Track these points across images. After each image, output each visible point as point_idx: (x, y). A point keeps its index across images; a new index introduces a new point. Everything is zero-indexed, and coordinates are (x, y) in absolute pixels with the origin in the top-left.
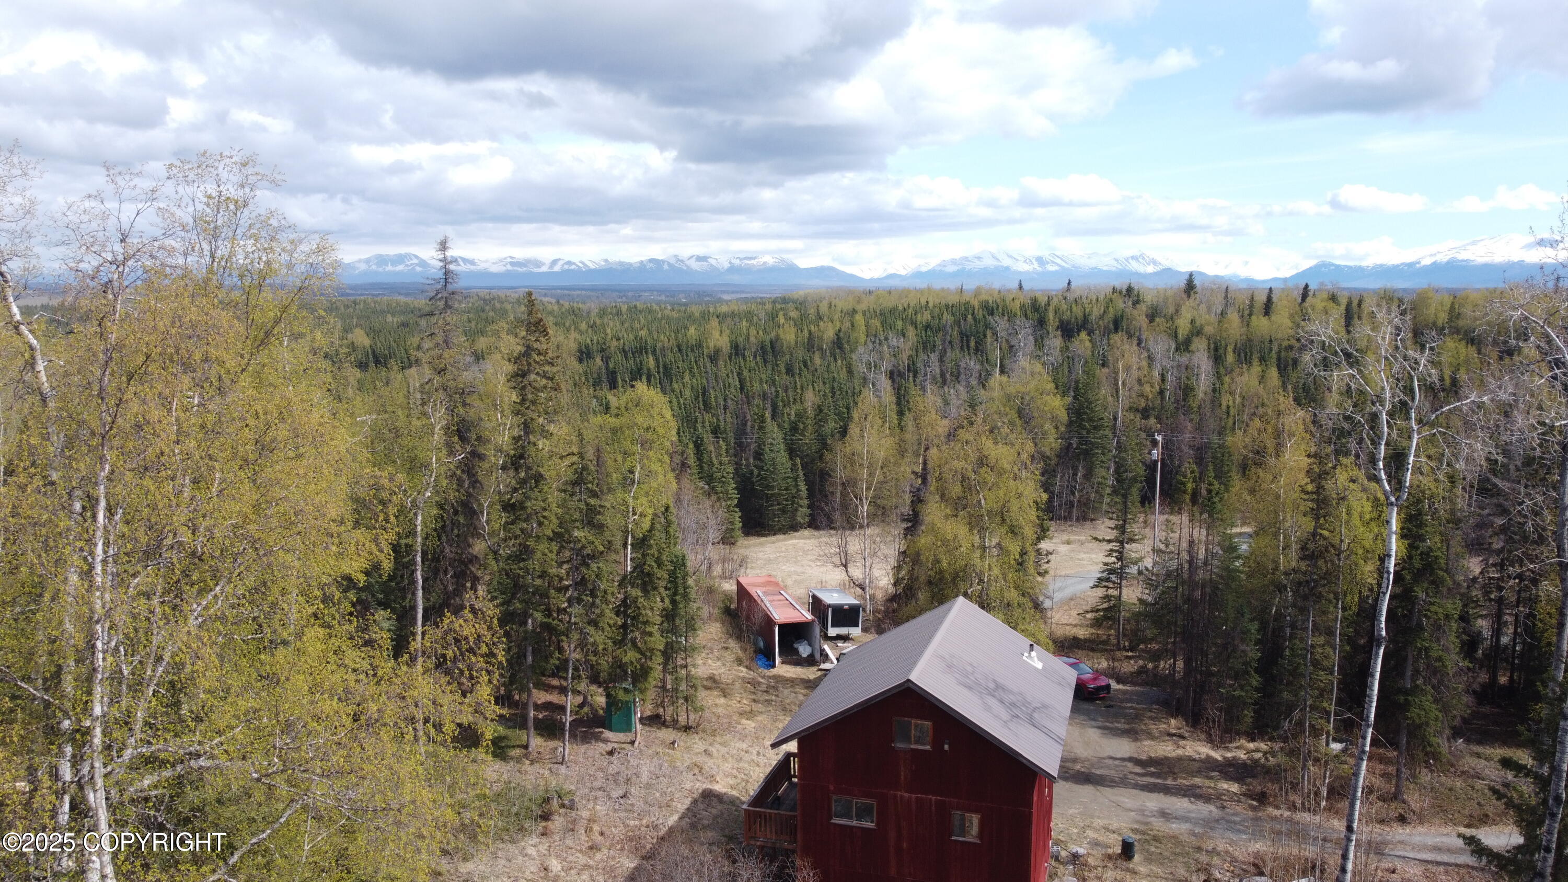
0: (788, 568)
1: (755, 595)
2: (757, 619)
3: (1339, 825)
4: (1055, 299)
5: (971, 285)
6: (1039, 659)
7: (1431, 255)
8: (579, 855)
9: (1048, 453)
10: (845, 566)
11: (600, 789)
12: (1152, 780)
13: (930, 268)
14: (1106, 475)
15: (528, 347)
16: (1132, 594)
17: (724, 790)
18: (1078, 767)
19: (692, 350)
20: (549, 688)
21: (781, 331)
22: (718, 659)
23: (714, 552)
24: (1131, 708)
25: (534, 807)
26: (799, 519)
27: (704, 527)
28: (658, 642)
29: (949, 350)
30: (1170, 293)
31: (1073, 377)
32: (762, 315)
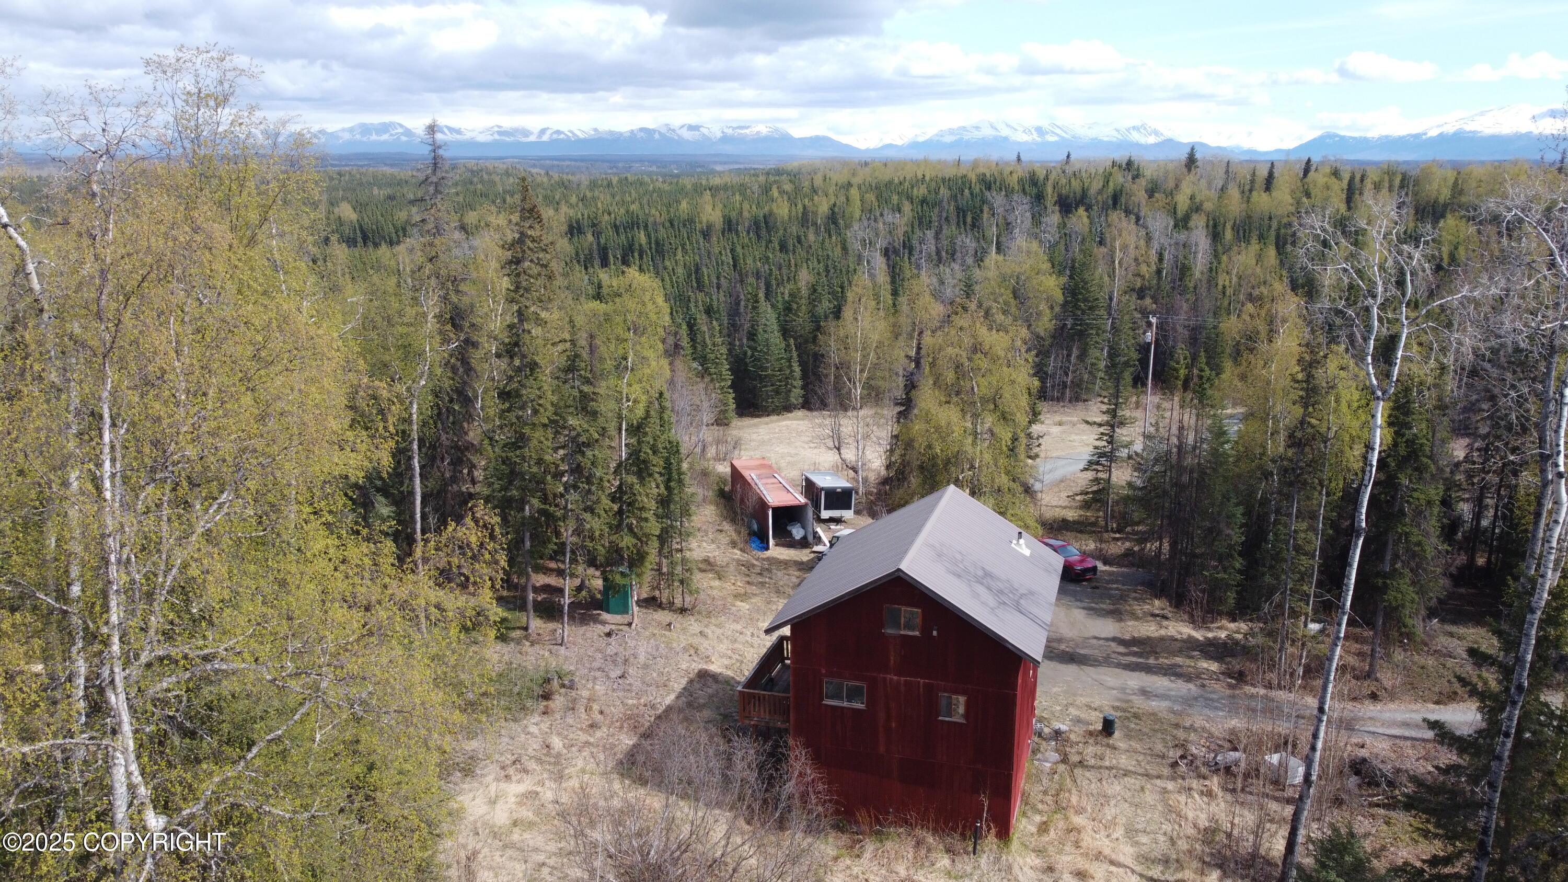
0: (781, 449)
1: (748, 478)
2: (751, 502)
3: (1312, 702)
4: (1054, 173)
5: (969, 156)
6: (1027, 546)
7: (1438, 126)
8: (580, 733)
9: (1042, 334)
10: (839, 449)
11: (599, 669)
12: (1134, 659)
13: (927, 137)
14: (1099, 356)
15: (522, 234)
16: (1122, 476)
17: (719, 670)
18: (1063, 647)
19: (685, 225)
20: (547, 571)
21: (774, 206)
22: (713, 541)
23: (708, 434)
24: (1117, 589)
25: (536, 688)
26: (793, 400)
27: (698, 409)
28: (654, 527)
29: (945, 227)
30: (1171, 167)
31: (1070, 254)
32: (756, 188)
